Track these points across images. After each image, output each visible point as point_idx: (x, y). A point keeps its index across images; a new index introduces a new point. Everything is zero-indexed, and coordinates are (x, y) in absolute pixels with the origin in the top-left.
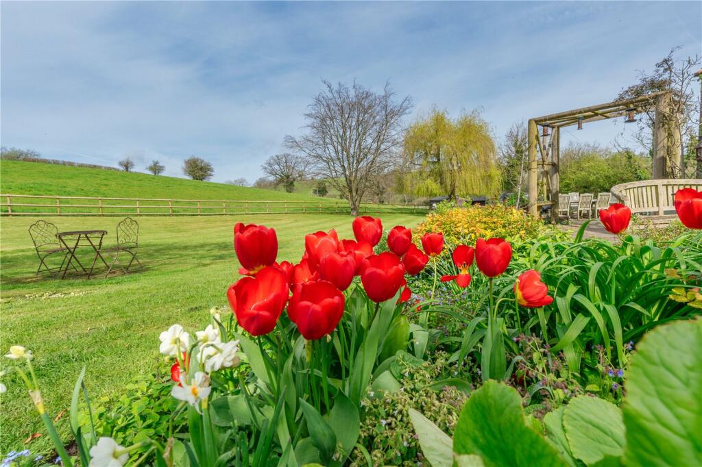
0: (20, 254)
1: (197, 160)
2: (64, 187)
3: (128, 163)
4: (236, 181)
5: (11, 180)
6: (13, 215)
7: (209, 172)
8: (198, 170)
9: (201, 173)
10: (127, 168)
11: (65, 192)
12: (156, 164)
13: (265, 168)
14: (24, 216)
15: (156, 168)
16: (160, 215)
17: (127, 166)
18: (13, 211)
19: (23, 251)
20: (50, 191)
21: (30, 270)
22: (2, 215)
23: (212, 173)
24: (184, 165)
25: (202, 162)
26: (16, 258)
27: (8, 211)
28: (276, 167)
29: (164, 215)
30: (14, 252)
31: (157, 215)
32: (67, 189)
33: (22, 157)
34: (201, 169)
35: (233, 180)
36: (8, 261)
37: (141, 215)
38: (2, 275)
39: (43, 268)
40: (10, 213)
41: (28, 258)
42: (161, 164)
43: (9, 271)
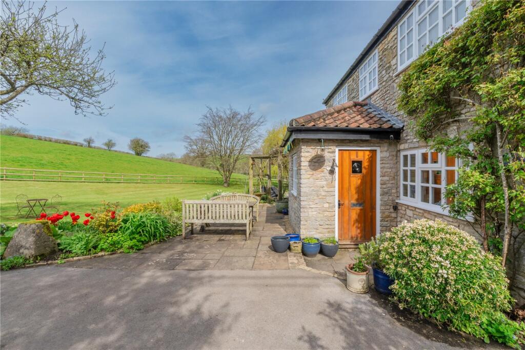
0: (9, 205)
1: (139, 140)
2: (41, 160)
3: (90, 140)
4: (168, 154)
5: (7, 154)
6: (6, 180)
7: (147, 149)
8: (139, 148)
9: (141, 149)
10: (89, 143)
11: (40, 164)
12: (110, 141)
13: (187, 148)
14: (13, 180)
15: (110, 144)
16: (97, 182)
17: (89, 142)
18: (6, 177)
19: (10, 204)
20: (31, 163)
21: (13, 214)
22: (1, 180)
23: (149, 149)
24: (130, 143)
25: (143, 141)
26: (6, 208)
27: (3, 177)
28: (195, 147)
29: (100, 182)
30: (5, 204)
31: (95, 182)
32: (42, 162)
33: (16, 132)
34: (141, 146)
35: (166, 154)
36: (4, 209)
37: (84, 182)
38: (1, 216)
39: (19, 213)
40: (4, 178)
41: (13, 208)
42: (113, 142)
43: (4, 214)
